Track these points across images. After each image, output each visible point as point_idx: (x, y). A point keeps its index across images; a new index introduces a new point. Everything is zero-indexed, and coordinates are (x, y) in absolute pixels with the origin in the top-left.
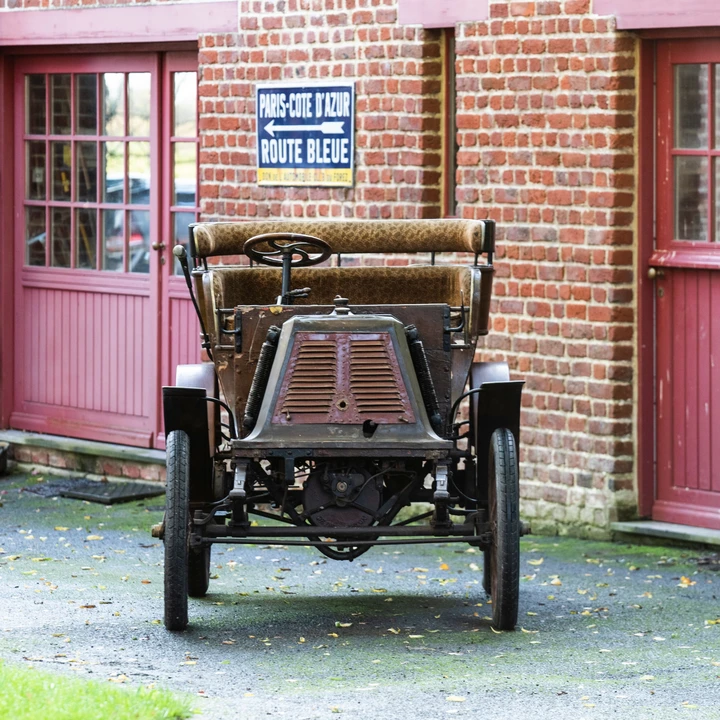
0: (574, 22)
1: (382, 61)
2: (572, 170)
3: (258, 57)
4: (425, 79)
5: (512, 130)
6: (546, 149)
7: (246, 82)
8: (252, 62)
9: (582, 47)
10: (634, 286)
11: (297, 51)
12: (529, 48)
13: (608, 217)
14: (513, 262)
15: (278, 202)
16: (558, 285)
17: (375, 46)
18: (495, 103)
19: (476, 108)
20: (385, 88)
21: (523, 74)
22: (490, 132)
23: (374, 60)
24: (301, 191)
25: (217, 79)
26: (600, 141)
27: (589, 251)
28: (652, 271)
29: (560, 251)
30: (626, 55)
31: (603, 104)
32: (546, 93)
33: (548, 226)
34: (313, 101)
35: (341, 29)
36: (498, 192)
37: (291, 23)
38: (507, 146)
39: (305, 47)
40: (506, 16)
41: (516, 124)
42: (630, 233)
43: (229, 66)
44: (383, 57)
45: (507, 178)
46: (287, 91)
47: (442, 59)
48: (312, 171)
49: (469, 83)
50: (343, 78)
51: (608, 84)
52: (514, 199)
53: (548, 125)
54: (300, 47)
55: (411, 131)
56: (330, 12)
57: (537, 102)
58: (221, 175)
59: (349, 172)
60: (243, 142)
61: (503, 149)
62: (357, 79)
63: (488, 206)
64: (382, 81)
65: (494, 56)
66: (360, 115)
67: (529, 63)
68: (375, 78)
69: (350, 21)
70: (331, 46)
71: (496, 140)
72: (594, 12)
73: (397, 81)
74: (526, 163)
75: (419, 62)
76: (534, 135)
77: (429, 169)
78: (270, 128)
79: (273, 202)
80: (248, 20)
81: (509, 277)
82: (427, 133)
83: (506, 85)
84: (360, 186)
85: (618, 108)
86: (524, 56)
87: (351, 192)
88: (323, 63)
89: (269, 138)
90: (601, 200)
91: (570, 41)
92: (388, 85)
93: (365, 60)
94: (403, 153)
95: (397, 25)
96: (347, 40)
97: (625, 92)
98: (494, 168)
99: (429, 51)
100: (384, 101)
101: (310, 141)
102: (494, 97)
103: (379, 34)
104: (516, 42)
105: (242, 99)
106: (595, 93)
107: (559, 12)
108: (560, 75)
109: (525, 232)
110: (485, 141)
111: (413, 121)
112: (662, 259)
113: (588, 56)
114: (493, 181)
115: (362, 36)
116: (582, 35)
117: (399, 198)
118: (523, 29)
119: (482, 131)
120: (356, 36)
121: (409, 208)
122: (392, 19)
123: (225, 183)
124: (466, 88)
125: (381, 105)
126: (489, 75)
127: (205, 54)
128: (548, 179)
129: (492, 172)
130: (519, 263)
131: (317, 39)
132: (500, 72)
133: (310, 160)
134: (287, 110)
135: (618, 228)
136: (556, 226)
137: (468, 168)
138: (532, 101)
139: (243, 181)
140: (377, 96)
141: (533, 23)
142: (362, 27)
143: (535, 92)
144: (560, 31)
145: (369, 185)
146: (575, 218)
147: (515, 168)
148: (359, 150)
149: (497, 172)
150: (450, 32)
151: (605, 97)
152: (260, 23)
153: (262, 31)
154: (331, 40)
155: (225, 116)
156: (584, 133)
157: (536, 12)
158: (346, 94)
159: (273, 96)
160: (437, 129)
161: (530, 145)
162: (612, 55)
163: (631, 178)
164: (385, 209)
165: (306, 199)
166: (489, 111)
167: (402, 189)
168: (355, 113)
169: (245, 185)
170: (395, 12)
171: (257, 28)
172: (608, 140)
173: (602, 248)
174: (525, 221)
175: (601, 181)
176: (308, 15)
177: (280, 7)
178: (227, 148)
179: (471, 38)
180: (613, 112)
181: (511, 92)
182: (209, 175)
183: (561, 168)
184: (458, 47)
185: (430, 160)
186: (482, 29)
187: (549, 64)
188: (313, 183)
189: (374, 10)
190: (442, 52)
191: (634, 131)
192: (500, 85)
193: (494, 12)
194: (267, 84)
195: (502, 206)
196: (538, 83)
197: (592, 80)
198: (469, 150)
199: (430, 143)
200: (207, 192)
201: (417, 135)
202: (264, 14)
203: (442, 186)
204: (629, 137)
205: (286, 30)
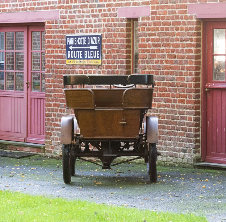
0: (181, 16)
1: (111, 28)
2: (180, 60)
3: (66, 27)
4: (127, 33)
5: (159, 48)
6: (170, 53)
7: (62, 34)
8: (64, 28)
9: (184, 23)
10: (201, 94)
11: (81, 25)
12: (164, 24)
13: (193, 73)
14: (159, 87)
15: (73, 69)
16: (175, 93)
17: (109, 24)
18: (153, 40)
19: (146, 41)
20: (113, 36)
21: (162, 32)
22: (150, 49)
23: (108, 28)
24: (82, 66)
25: (51, 33)
26: (190, 51)
27: (186, 83)
28: (207, 89)
29: (176, 83)
30: (199, 26)
31: (191, 40)
32: (171, 37)
33: (172, 76)
34: (86, 40)
35: (97, 19)
36: (153, 66)
37: (78, 17)
38: (156, 53)
39: (83, 24)
40: (157, 14)
41: (160, 47)
42: (200, 78)
43: (56, 30)
44: (112, 26)
45: (157, 62)
46: (77, 37)
47: (131, 27)
48: (86, 60)
49: (143, 34)
50: (97, 33)
51: (193, 35)
52: (159, 68)
53: (171, 47)
54: (81, 24)
55: (122, 48)
56: (93, 14)
57: (167, 40)
58: (53, 62)
59: (100, 60)
60: (61, 52)
61: (155, 54)
62: (102, 33)
63: (150, 70)
64: (111, 34)
65: (152, 26)
66: (103, 44)
67: (165, 28)
68: (109, 33)
69: (100, 16)
70: (93, 23)
71: (153, 51)
72: (188, 13)
73: (117, 34)
74: (164, 58)
75: (125, 28)
76: (166, 49)
77: (128, 60)
78: (71, 48)
79: (72, 69)
80: (63, 16)
81: (157, 91)
82: (127, 49)
83: (156, 35)
84: (103, 64)
85: (197, 41)
86: (163, 26)
87: (100, 66)
88: (90, 28)
89: (70, 50)
90: (191, 69)
91: (180, 22)
92: (114, 35)
93: (105, 28)
94: (119, 55)
95: (117, 17)
96: (98, 22)
97: (198, 37)
98: (152, 59)
99: (128, 25)
100: (112, 40)
101: (85, 52)
102: (152, 38)
103: (110, 20)
104: (161, 22)
105: (60, 39)
106: (189, 37)
107: (176, 14)
108: (176, 32)
109: (163, 78)
110: (148, 51)
111: (123, 46)
112: (210, 86)
113: (186, 26)
114: (151, 63)
115: (104, 21)
116: (184, 20)
117: (117, 68)
118: (163, 18)
119: (148, 48)
120: (102, 21)
121: (121, 71)
122: (115, 15)
123: (54, 64)
124: (142, 36)
125: (111, 41)
126: (150, 32)
127: (47, 26)
128: (172, 62)
130: (161, 87)
131: (88, 21)
132: (154, 31)
133: (86, 57)
134: (77, 42)
135: (196, 77)
136: (174, 76)
137: (143, 59)
138: (166, 40)
139: (61, 63)
140: (110, 38)
141: (166, 17)
142: (104, 18)
143: (166, 37)
144: (176, 19)
145: (106, 64)
146: (181, 74)
147: (159, 59)
148: (103, 54)
149: (153, 60)
150: (137, 19)
151: (192, 38)
152: (67, 17)
153: (68, 19)
154: (93, 22)
155: (54, 44)
156: (184, 49)
157: (167, 13)
158: (99, 38)
159: (72, 38)
160: (130, 48)
161: (165, 52)
162: (195, 26)
163: (200, 62)
164: (112, 71)
165: (84, 69)
166: (150, 42)
167: (118, 66)
168: (102, 43)
169: (62, 64)
170: (116, 13)
171: (66, 18)
172: (193, 51)
173: (191, 82)
174: (163, 75)
175: (191, 63)
176: (85, 14)
177: (75, 12)
178: (55, 54)
179: (144, 21)
180: (195, 43)
181: (158, 37)
182: (48, 61)
183: (176, 59)
184: (139, 24)
185: (128, 57)
186: (148, 19)
187: (172, 29)
188: (86, 64)
189: (108, 13)
190: (132, 25)
191: (201, 48)
192: (154, 35)
193: (153, 13)
194: (70, 35)
195: (155, 70)
196: (168, 34)
197: (187, 33)
198: (143, 54)
199: (128, 52)
200: (48, 66)
201: (124, 49)
202: (69, 14)
203: (131, 65)
204: (200, 50)
205: (77, 19)
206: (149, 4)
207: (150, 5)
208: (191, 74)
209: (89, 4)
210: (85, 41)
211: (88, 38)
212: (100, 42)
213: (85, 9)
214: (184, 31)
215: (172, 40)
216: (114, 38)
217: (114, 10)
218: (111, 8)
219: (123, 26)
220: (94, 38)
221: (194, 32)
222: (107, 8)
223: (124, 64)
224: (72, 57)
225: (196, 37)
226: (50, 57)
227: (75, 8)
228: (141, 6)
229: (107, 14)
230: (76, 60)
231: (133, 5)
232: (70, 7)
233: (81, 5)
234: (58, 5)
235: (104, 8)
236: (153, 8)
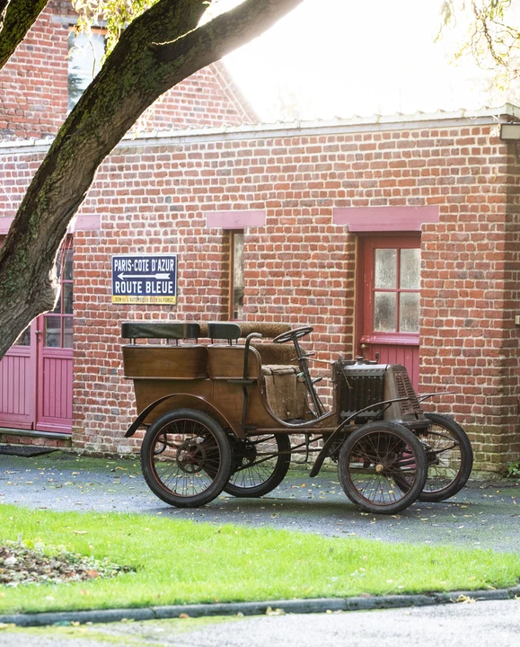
0: (321, 227)
1: (195, 245)
2: (318, 297)
3: (113, 242)
4: (223, 253)
5: (281, 278)
6: (301, 287)
7: (105, 254)
8: (109, 244)
9: (326, 239)
10: (353, 353)
11: (139, 239)
12: (290, 239)
13: (342, 320)
15: (125, 312)
17: (191, 238)
18: (269, 265)
19: (257, 268)
20: (197, 257)
21: (287, 252)
22: (266, 279)
23: (189, 244)
24: (141, 307)
25: (85, 252)
26: (338, 284)
27: (329, 335)
28: (363, 346)
30: (352, 243)
31: (339, 266)
32: (302, 261)
33: (303, 324)
34: (150, 263)
35: (169, 229)
36: (270, 308)
37: (135, 226)
38: (276, 286)
39: (144, 237)
40: (277, 224)
41: (283, 276)
42: (352, 328)
43: (93, 246)
44: (196, 243)
45: (276, 301)
46: (133, 259)
47: (230, 244)
48: (149, 297)
49: (252, 256)
50: (169, 252)
51: (343, 257)
52: (281, 311)
53: (303, 276)
54: (141, 237)
55: (214, 278)
56: (161, 221)
57: (296, 265)
58: (87, 299)
59: (174, 297)
60: (102, 283)
61: (274, 287)
62: (178, 253)
63: (264, 314)
64: (195, 254)
65: (269, 243)
66: (180, 270)
67: (291, 246)
68: (190, 253)
69: (174, 225)
70: (162, 237)
71: (270, 283)
72: (333, 223)
73: (205, 254)
74: (289, 294)
75: (219, 245)
76: (294, 281)
77: (224, 296)
78: (121, 276)
79: (122, 312)
80: (107, 224)
82: (222, 279)
83: (276, 257)
84: (179, 304)
85: (348, 269)
86: (288, 243)
87: (175, 307)
88: (156, 245)
89: (120, 281)
90: (337, 312)
91: (319, 237)
92: (199, 256)
93: (183, 244)
94: (208, 289)
95: (205, 228)
96: (171, 234)
97: (351, 261)
98: (268, 296)
99: (225, 240)
100: (196, 264)
101: (147, 283)
102: (268, 263)
103: (193, 232)
104: (284, 236)
105: (102, 262)
106: (334, 262)
107: (312, 223)
108: (312, 253)
110: (262, 283)
111: (216, 274)
112: (368, 340)
113: (330, 244)
114: (267, 303)
115: (182, 232)
116: (326, 234)
117: (205, 311)
118: (288, 230)
119: (260, 278)
120: (178, 233)
121: (212, 315)
122: (202, 224)
123: (90, 302)
124: (250, 258)
125: (194, 266)
126: (265, 252)
127: (77, 240)
128: (303, 302)
129: (266, 298)
131: (153, 233)
132: (272, 251)
133: (147, 292)
134: (133, 268)
135: (346, 325)
136: (307, 324)
137: (251, 296)
138: (293, 265)
139: (103, 301)
140: (192, 261)
141: (294, 228)
142: (182, 228)
143: (295, 260)
144: (312, 232)
145: (186, 304)
146: (320, 320)
147: (281, 296)
148: (179, 287)
149: (270, 298)
150: (241, 231)
151: (340, 263)
152: (115, 226)
153: (116, 229)
154: (161, 234)
155: (90, 270)
156: (327, 280)
157: (296, 223)
158: (172, 260)
159: (123, 261)
160: (228, 277)
161: (292, 286)
162: (345, 244)
163: (352, 301)
164: (196, 316)
165: (145, 310)
166: (265, 269)
167: (207, 306)
168: (177, 269)
169: (104, 303)
170: (204, 221)
171: (113, 228)
172: (342, 283)
173: (338, 334)
174: (288, 322)
175: (338, 303)
176: (147, 222)
177: (129, 218)
178: (92, 286)
179: (254, 234)
180: (346, 271)
181: (279, 261)
182: (79, 298)
183: (312, 297)
184: (245, 239)
185: (225, 292)
186: (262, 230)
187: (305, 247)
188: (149, 303)
189: (190, 220)
190: (230, 241)
191: (354, 279)
192: (273, 257)
193: (269, 222)
194: (119, 255)
195: (273, 315)
196: (297, 256)
197: (332, 255)
198: (252, 287)
199: (225, 284)
200: (79, 306)
201: (218, 280)
202: (117, 221)
203: (229, 305)
204: (352, 282)
205: (132, 229)
206: (264, 207)
207: (266, 209)
208: (337, 321)
209: (154, 205)
210: (147, 265)
211: (153, 261)
212: (174, 267)
213: (147, 214)
214: (326, 252)
215: (305, 266)
216: (199, 261)
217: (199, 215)
218: (195, 213)
219: (216, 242)
220: (163, 260)
221: (343, 253)
222: (187, 213)
223: (218, 304)
224: (124, 292)
225: (347, 261)
226: (82, 291)
227: (128, 211)
228: (249, 210)
229: (188, 222)
230: (129, 297)
231: (234, 208)
232: (120, 210)
233: (141, 208)
234: (97, 206)
235: (181, 212)
236: (270, 213)
